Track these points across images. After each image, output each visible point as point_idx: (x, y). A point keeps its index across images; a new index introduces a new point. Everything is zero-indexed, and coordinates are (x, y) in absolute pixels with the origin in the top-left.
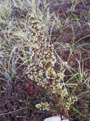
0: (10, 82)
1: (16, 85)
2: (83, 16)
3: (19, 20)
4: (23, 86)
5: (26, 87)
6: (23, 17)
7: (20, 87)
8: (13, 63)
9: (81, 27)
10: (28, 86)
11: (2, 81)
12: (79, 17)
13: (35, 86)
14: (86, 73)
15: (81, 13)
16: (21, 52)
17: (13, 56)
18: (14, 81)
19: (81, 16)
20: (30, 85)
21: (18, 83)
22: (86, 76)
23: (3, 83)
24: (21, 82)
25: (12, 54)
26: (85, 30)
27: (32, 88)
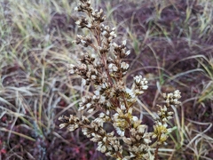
0: (41, 144)
1: (53, 150)
2: (176, 28)
3: (64, 33)
4: (66, 152)
5: (74, 154)
6: (70, 29)
7: (60, 154)
8: (49, 108)
9: (173, 46)
10: (78, 152)
11: (27, 141)
12: (168, 30)
13: (91, 152)
14: (189, 128)
15: (171, 23)
16: (65, 88)
17: (50, 94)
18: (50, 141)
19: (172, 29)
20: (81, 150)
21: (57, 147)
22: (190, 133)
23: (28, 146)
24: (63, 144)
25: (48, 90)
26: (182, 50)
27: (84, 156)
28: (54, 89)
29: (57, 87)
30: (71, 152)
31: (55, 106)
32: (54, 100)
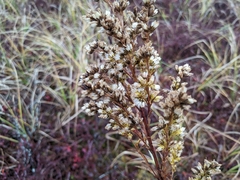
0: (26, 146)
1: (41, 151)
2: (175, 11)
3: (45, 15)
4: (56, 151)
5: (65, 154)
6: (52, 9)
7: (49, 154)
8: (32, 103)
9: (172, 31)
10: (69, 150)
11: (8, 143)
12: (167, 12)
13: (84, 150)
14: (188, 118)
15: (170, 5)
16: (50, 79)
17: (32, 88)
18: (36, 141)
19: (171, 11)
20: (72, 149)
21: (44, 147)
22: (189, 123)
23: (10, 149)
24: (52, 143)
25: (29, 83)
26: (181, 35)
27: (77, 154)
28: (37, 82)
29: (40, 79)
30: (61, 151)
31: (39, 101)
32: (37, 94)
